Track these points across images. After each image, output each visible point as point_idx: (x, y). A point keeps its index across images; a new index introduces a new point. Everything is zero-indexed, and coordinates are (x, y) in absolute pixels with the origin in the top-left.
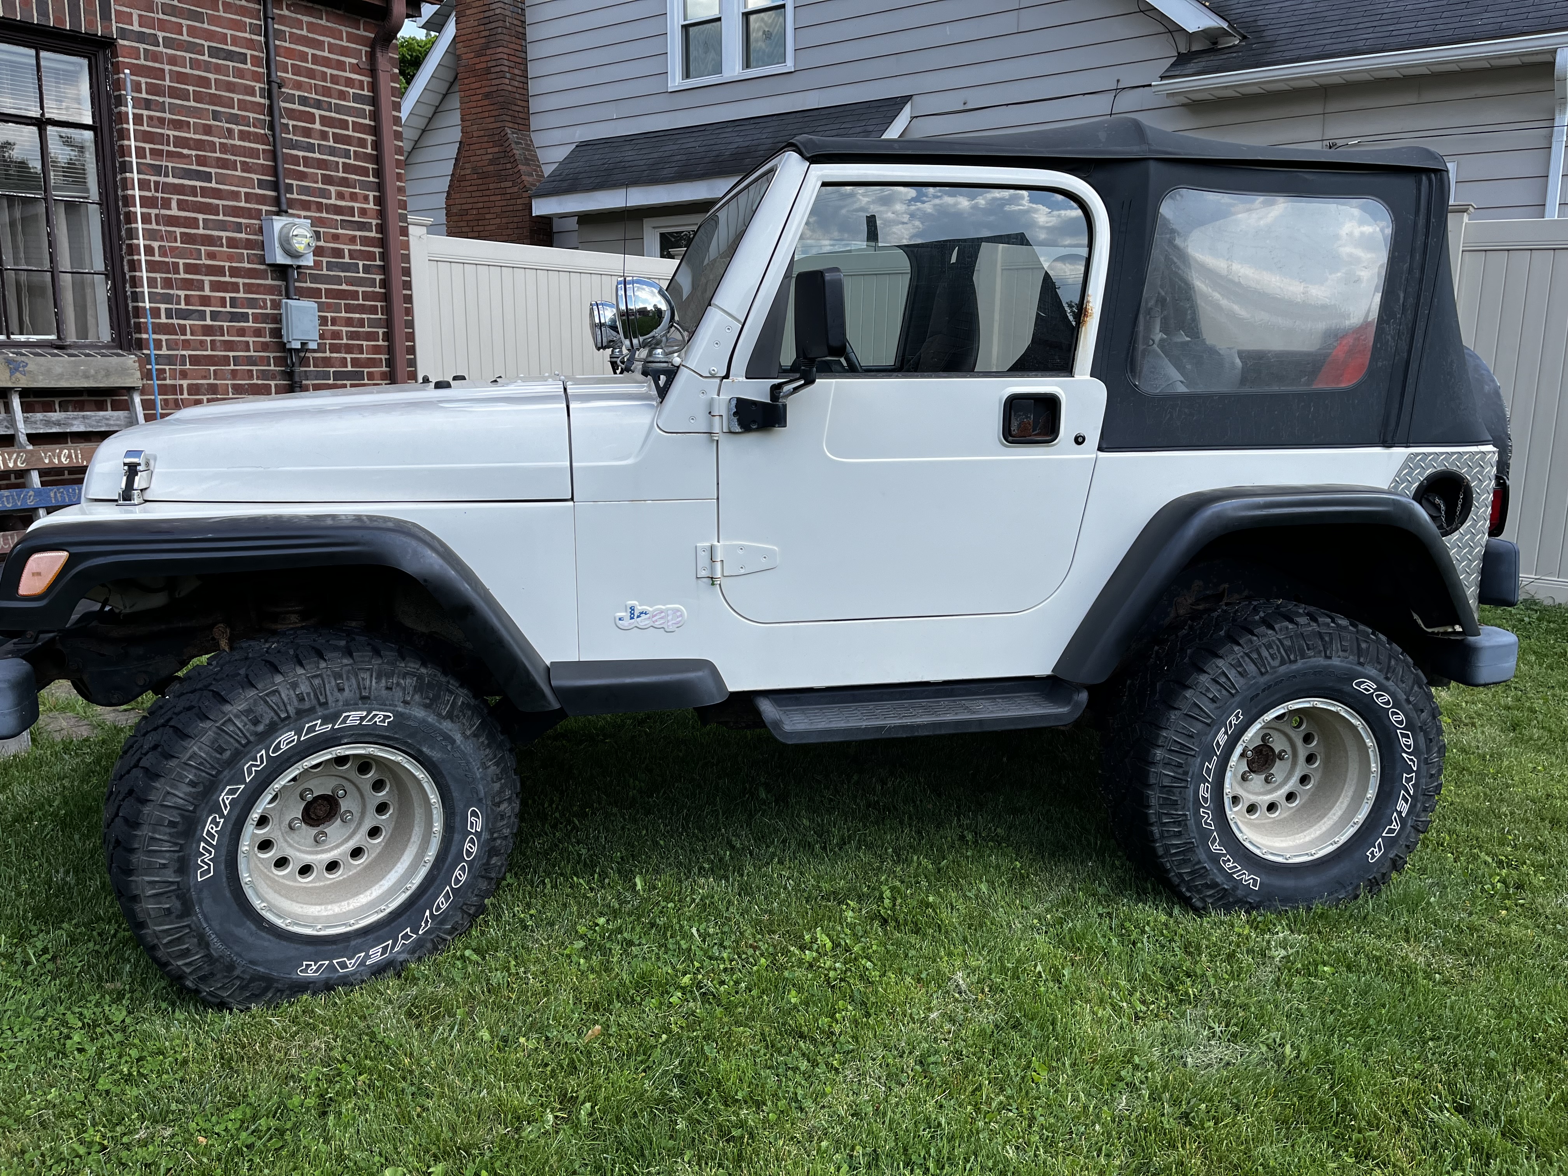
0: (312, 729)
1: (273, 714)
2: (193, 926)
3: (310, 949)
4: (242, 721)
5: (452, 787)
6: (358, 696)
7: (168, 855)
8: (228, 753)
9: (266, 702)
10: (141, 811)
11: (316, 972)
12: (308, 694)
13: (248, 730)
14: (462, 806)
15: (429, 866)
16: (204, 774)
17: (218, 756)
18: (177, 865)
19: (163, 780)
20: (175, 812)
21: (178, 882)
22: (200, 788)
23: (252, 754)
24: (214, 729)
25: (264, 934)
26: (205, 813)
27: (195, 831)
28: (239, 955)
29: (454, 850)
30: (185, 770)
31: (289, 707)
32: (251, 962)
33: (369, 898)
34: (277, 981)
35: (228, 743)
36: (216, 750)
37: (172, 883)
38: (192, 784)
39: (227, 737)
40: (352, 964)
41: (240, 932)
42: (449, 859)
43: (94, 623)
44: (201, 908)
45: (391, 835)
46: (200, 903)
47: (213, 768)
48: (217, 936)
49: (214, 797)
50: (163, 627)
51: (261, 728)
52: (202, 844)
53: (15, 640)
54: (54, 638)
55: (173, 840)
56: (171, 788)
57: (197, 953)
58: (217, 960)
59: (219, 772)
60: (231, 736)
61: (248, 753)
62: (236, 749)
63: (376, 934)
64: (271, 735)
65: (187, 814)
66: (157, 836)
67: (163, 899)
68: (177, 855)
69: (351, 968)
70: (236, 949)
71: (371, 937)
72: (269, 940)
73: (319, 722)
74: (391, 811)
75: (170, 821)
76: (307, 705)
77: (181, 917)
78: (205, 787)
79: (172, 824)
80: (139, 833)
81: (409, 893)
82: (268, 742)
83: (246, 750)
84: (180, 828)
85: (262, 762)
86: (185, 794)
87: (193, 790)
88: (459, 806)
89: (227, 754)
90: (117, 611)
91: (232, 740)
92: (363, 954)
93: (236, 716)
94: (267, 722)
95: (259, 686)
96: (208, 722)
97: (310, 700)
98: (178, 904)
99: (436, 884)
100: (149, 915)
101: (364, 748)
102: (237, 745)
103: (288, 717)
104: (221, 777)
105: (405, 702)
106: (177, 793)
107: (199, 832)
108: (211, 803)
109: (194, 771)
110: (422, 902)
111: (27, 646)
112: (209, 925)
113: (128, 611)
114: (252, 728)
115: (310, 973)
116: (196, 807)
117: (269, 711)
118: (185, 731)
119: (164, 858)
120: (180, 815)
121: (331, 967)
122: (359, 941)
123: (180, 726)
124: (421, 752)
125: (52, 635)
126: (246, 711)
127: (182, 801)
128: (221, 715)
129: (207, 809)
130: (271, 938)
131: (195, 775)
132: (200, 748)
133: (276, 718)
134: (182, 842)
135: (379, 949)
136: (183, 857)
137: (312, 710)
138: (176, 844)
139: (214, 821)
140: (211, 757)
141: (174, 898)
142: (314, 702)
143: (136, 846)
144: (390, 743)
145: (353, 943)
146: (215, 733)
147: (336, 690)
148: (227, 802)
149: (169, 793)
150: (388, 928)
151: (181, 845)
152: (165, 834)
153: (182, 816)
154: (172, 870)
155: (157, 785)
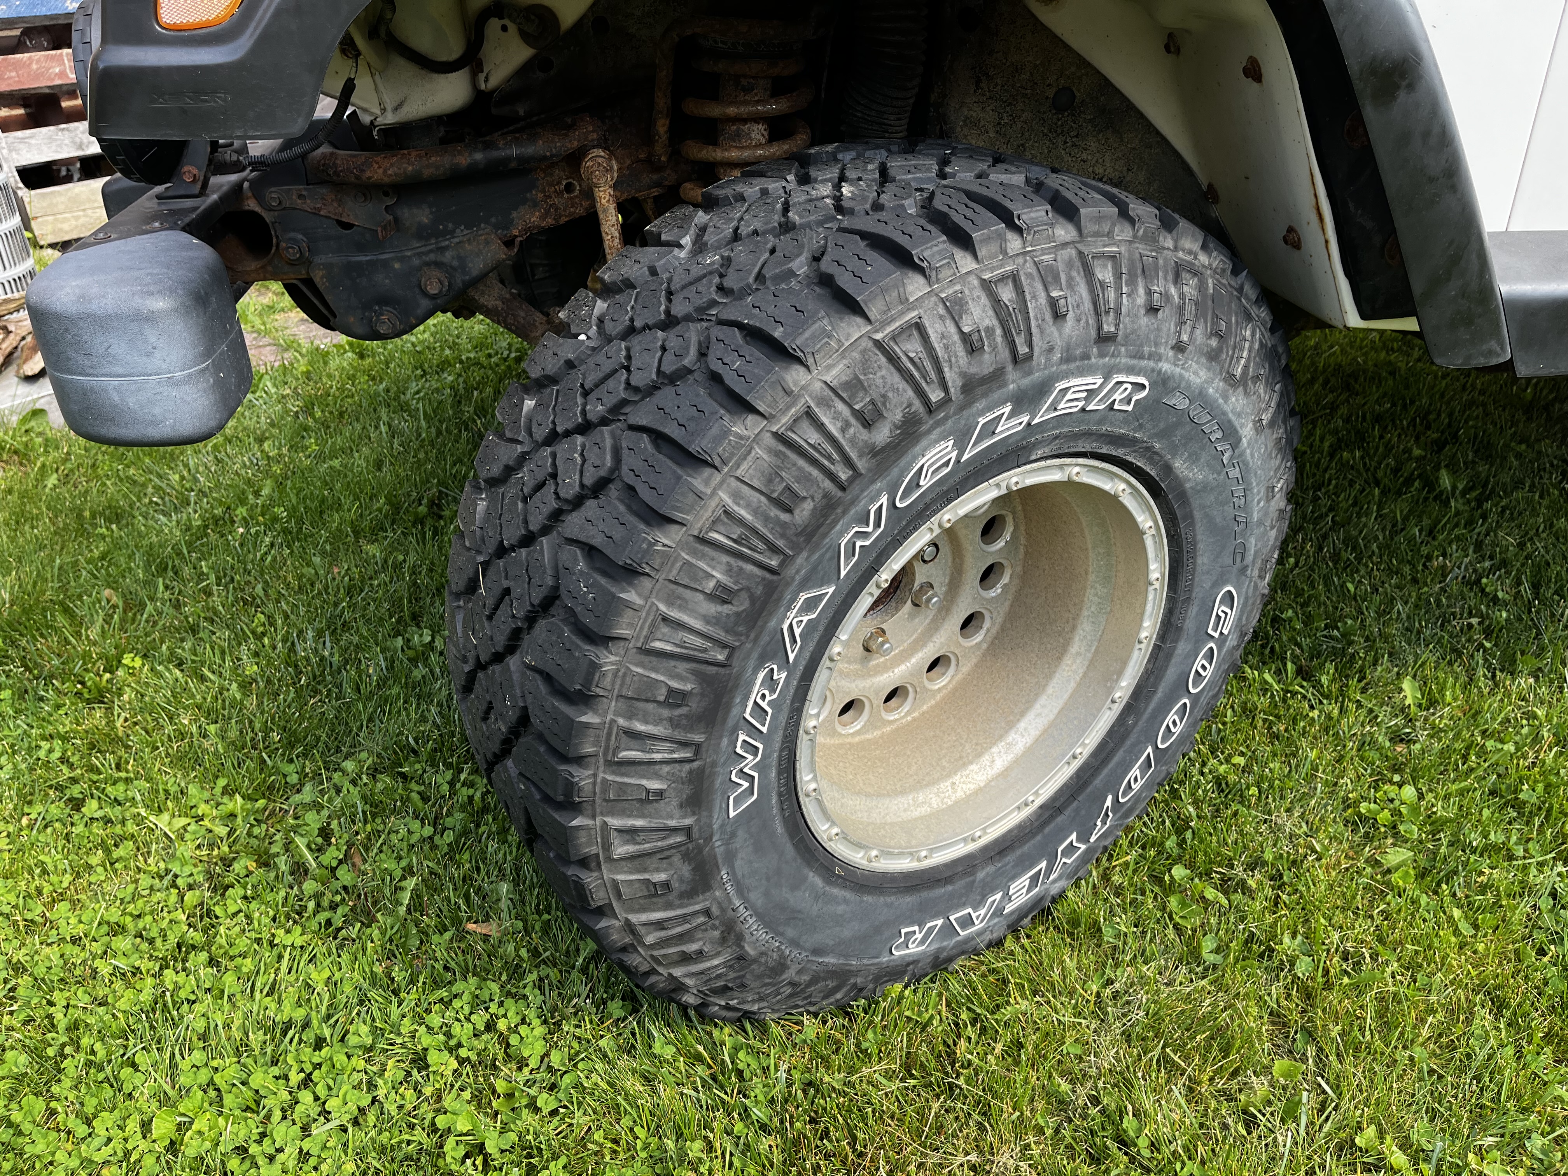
0: (989, 430)
1: (910, 393)
2: (715, 910)
3: (909, 900)
4: (837, 416)
5: (1201, 546)
6: (1093, 333)
7: (666, 769)
8: (808, 506)
9: (893, 360)
10: (594, 667)
11: (922, 942)
12: (990, 331)
13: (852, 441)
14: (1207, 585)
15: (1117, 708)
16: (749, 568)
17: (784, 517)
18: (687, 791)
19: (647, 583)
20: (682, 667)
21: (688, 830)
22: (741, 605)
23: (859, 507)
24: (768, 439)
25: (835, 891)
26: (752, 663)
27: (728, 707)
28: (794, 943)
29: (1171, 674)
30: (703, 557)
31: (948, 374)
32: (817, 952)
33: (991, 772)
34: (856, 973)
35: (806, 479)
36: (777, 503)
37: (674, 830)
38: (722, 595)
39: (801, 463)
40: (981, 917)
41: (800, 899)
42: (1160, 694)
43: (325, 149)
44: (732, 872)
45: (1003, 629)
46: (730, 857)
47: (774, 549)
48: (760, 917)
49: (772, 624)
50: (479, 156)
51: (882, 434)
52: (742, 737)
53: (159, 189)
54: (239, 186)
55: (680, 735)
56: (670, 604)
57: (718, 954)
58: (755, 961)
59: (787, 560)
60: (814, 462)
61: (853, 502)
62: (826, 495)
63: (1019, 852)
64: (904, 453)
65: (713, 670)
66: (640, 727)
67: (652, 862)
68: (687, 767)
69: (978, 926)
70: (790, 932)
71: (1010, 858)
72: (846, 901)
73: (1007, 409)
74: (1005, 579)
75: (671, 691)
76: (986, 363)
77: (690, 894)
78: (753, 599)
79: (675, 698)
80: (588, 718)
81: (1076, 764)
82: (895, 472)
83: (848, 496)
84: (695, 705)
85: (878, 524)
86: (707, 620)
87: (726, 609)
88: (1202, 581)
89: (804, 512)
90: (366, 119)
91: (815, 473)
92: (998, 896)
93: (823, 402)
94: (898, 416)
95: (873, 312)
96: (751, 418)
97: (994, 348)
98: (686, 870)
99: (1128, 743)
100: (619, 895)
101: (1061, 467)
102: (827, 484)
103: (947, 400)
104: (790, 571)
105: (1179, 347)
106: (685, 618)
107: (735, 711)
108: (765, 639)
109: (725, 558)
110: (1098, 782)
111: (189, 203)
112: (746, 901)
113: (390, 118)
114: (864, 435)
115: (914, 949)
116: (733, 650)
117: (902, 385)
118: (693, 448)
119: (658, 777)
120: (694, 672)
121: (949, 930)
122: (990, 869)
123: (673, 430)
124: (1168, 469)
125: (234, 178)
126: (847, 385)
127: (698, 642)
128: (783, 401)
129: (755, 655)
130: (848, 895)
131: (729, 571)
132: (736, 496)
133: (917, 405)
134: (699, 738)
135: (1024, 880)
136: (701, 771)
137: (996, 377)
138: (684, 744)
139: (770, 679)
140: (767, 519)
141: (676, 859)
142: (1004, 354)
143: (588, 749)
144: (1119, 452)
145: (981, 875)
146: (770, 451)
147: (1048, 316)
148: (797, 632)
149: (665, 619)
150: (1039, 838)
151: (698, 746)
152: (658, 722)
153: (701, 678)
154: (675, 802)
155: (631, 596)
